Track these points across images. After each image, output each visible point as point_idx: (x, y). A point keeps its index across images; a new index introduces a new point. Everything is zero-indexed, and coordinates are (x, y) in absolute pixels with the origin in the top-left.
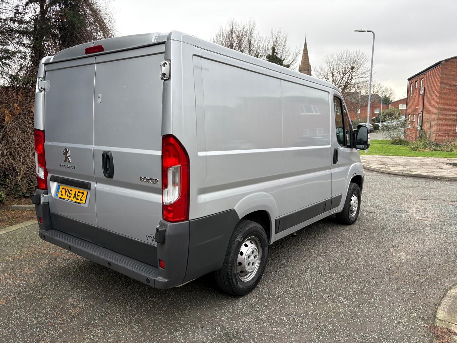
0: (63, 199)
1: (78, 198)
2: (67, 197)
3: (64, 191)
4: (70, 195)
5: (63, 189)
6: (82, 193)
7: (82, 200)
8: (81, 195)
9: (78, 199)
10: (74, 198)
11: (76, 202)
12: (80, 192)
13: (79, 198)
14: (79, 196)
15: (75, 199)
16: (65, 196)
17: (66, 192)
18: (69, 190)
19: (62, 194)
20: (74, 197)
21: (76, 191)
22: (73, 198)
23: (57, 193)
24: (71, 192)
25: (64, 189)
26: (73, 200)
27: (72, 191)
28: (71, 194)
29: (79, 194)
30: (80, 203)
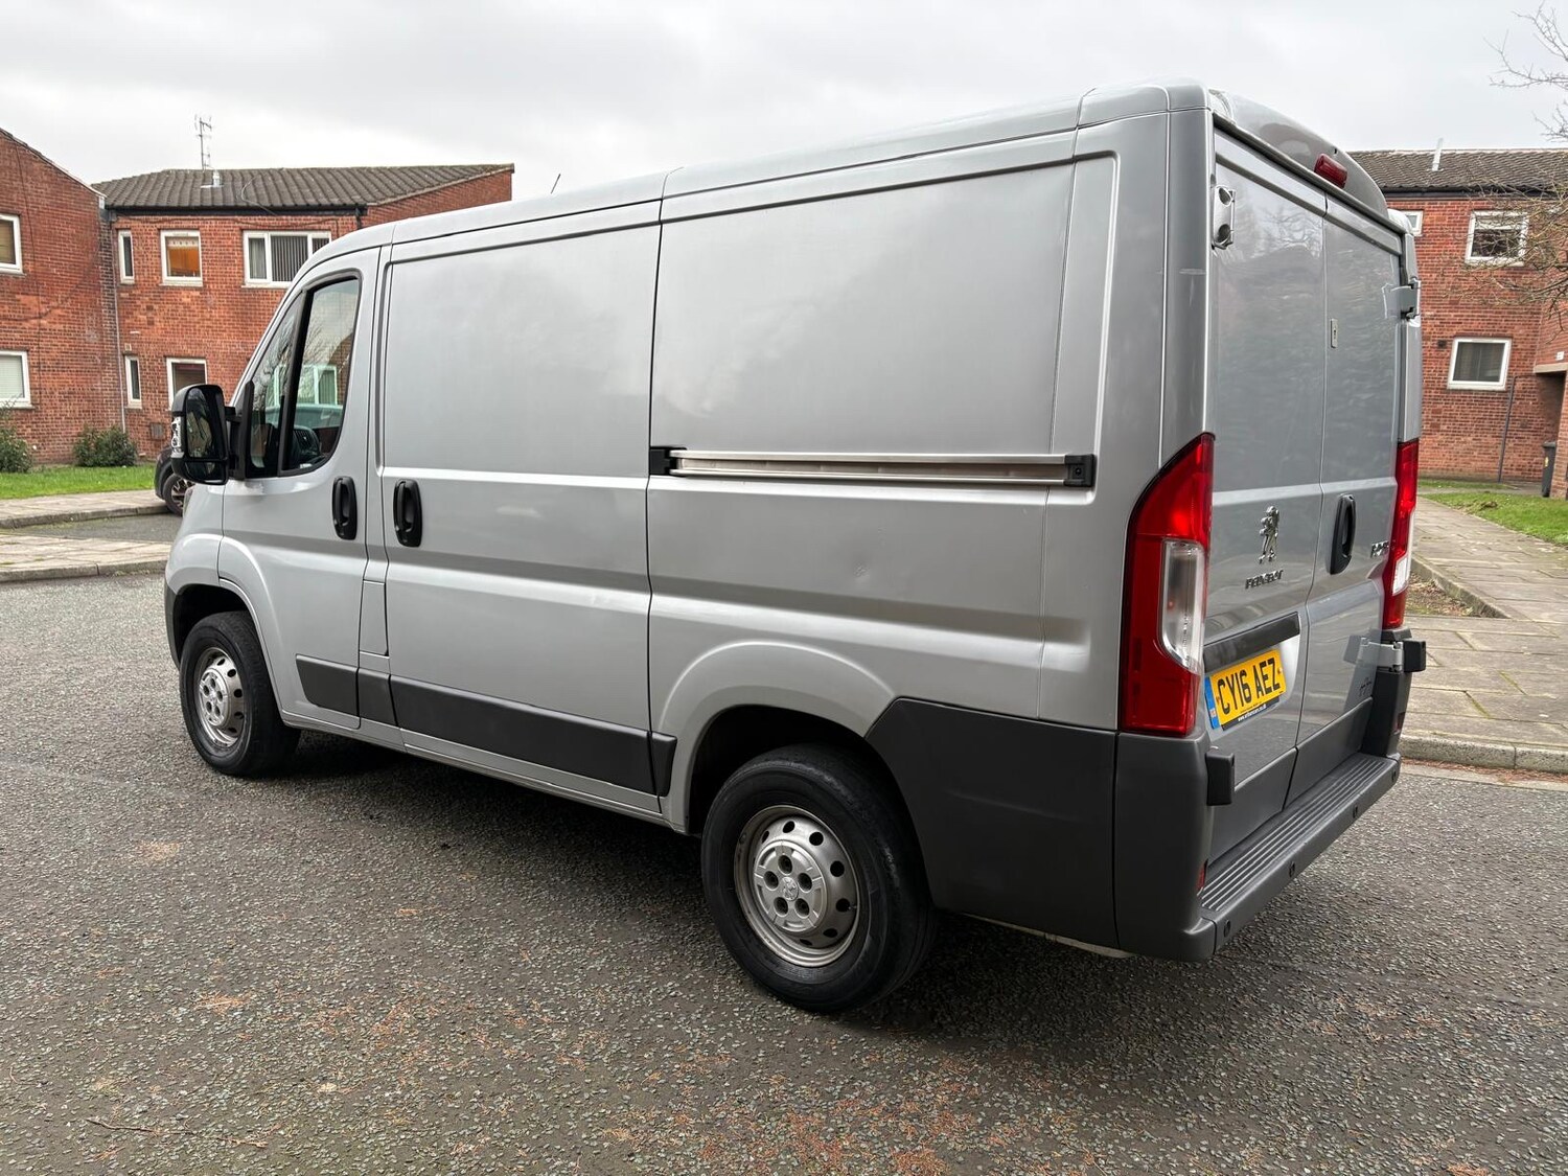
0: (1236, 721)
1: (1267, 684)
2: (1242, 704)
4: (1247, 693)
5: (1222, 688)
6: (1269, 662)
7: (1278, 686)
8: (1269, 670)
9: (1269, 690)
10: (1260, 693)
11: (1268, 704)
13: (1270, 683)
14: (1267, 677)
15: (1263, 694)
16: (1236, 707)
17: (1233, 691)
18: (1236, 675)
19: (1226, 706)
20: (1259, 689)
21: (1254, 667)
22: (1258, 696)
23: (1213, 714)
24: (1244, 680)
25: (1224, 686)
26: (1259, 701)
27: (1244, 674)
28: (1247, 686)
29: (1264, 671)
30: (1276, 700)
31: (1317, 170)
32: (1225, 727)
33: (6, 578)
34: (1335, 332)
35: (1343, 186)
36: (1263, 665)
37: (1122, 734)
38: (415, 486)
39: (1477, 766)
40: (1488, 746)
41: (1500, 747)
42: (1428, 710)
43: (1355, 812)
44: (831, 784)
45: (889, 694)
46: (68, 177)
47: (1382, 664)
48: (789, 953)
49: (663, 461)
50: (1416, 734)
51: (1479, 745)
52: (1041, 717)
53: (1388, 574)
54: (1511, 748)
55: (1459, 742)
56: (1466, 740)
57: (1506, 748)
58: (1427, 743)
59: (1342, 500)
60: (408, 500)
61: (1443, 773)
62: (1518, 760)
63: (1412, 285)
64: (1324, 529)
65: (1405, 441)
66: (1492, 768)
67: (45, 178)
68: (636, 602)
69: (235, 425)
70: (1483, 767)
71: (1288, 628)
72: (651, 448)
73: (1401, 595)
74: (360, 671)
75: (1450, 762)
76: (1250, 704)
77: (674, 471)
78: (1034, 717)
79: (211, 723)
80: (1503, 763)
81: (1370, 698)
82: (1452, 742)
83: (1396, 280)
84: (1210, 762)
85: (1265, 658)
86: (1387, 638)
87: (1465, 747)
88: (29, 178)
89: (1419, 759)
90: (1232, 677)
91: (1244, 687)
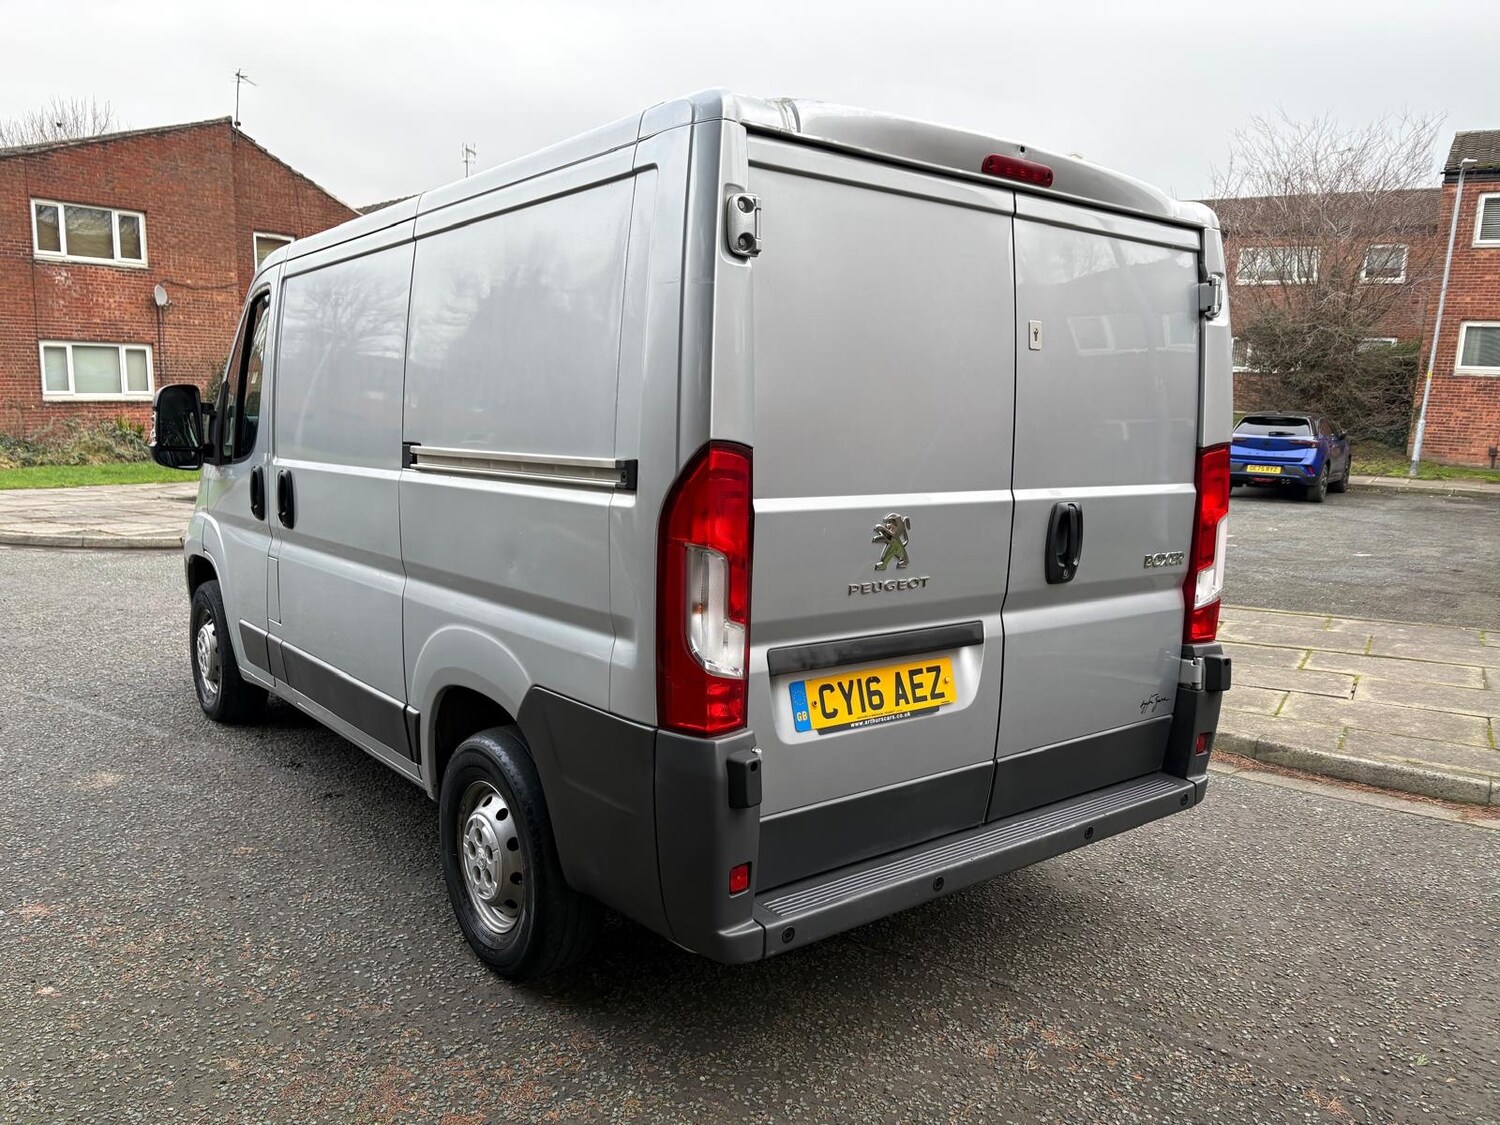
0: (847, 726)
1: (919, 693)
2: (864, 710)
3: (834, 700)
4: (876, 700)
5: (826, 693)
6: (929, 670)
7: (942, 695)
8: (927, 679)
9: (924, 698)
10: (902, 701)
11: (914, 713)
12: (920, 671)
13: (925, 691)
14: (920, 685)
15: (907, 702)
16: (850, 712)
17: (848, 697)
18: (859, 681)
19: (829, 710)
20: (900, 696)
21: (898, 675)
22: (897, 704)
23: (802, 716)
24: (874, 686)
25: (832, 690)
26: (897, 710)
27: (877, 680)
28: (878, 693)
29: (917, 679)
30: (936, 709)
31: (985, 170)
32: (822, 731)
34: (1036, 334)
35: (1048, 184)
36: (912, 673)
37: (660, 731)
38: (289, 474)
39: (1445, 800)
40: (1460, 779)
41: (1474, 781)
42: (1426, 735)
43: (1090, 834)
44: (505, 764)
45: (527, 681)
47: (1184, 680)
49: (409, 460)
50: (1383, 761)
51: (1450, 777)
52: (612, 710)
53: (1188, 587)
54: (1486, 783)
55: (1429, 773)
56: (1438, 770)
57: (1480, 782)
58: (1393, 770)
59: (1055, 509)
60: (286, 484)
61: (1401, 804)
62: (1493, 796)
63: (1210, 282)
64: (1033, 540)
65: (1205, 445)
66: (1462, 803)
67: (317, 203)
68: (396, 582)
69: (212, 419)
70: (1453, 801)
71: (971, 637)
72: (404, 443)
73: (1212, 610)
74: (270, 636)
75: (1415, 793)
76: (878, 711)
77: (412, 465)
78: (607, 709)
80: (1476, 798)
81: (1170, 716)
82: (1420, 771)
83: (1193, 278)
85: (924, 666)
86: (1187, 653)
87: (1434, 778)
88: (305, 203)
89: (1383, 787)
90: (851, 683)
91: (871, 694)
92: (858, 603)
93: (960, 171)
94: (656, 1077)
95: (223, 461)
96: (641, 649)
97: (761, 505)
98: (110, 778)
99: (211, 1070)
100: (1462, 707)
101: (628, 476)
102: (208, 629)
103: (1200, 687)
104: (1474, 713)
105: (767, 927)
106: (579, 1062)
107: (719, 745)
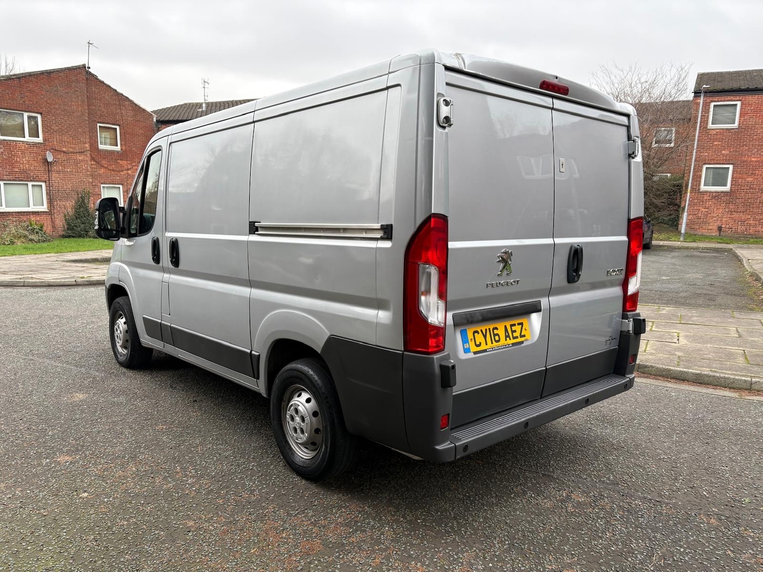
0: (485, 351)
1: (515, 335)
2: (492, 343)
3: (480, 338)
4: (497, 338)
5: (476, 334)
6: (519, 324)
7: (524, 336)
8: (518, 328)
9: (517, 337)
10: (508, 339)
11: (514, 344)
12: (514, 325)
13: (516, 334)
14: (515, 331)
15: (510, 339)
16: (487, 344)
17: (485, 337)
18: (489, 329)
19: (478, 343)
20: (507, 336)
21: (505, 326)
22: (506, 340)
23: (466, 346)
24: (496, 331)
25: (478, 333)
26: (506, 343)
27: (497, 329)
28: (497, 335)
29: (514, 328)
30: (522, 342)
31: (541, 87)
32: (475, 353)
33: (88, 283)
34: (562, 165)
35: (566, 94)
36: (512, 326)
37: (405, 353)
38: (177, 240)
39: (730, 388)
40: (737, 377)
41: (743, 378)
42: (716, 359)
43: (587, 402)
44: (312, 375)
45: (327, 334)
46: (140, 108)
47: (623, 330)
48: (301, 452)
49: (253, 229)
50: (700, 370)
51: (732, 377)
52: (377, 344)
53: (625, 285)
54: (749, 379)
55: (722, 375)
56: (726, 374)
57: (746, 379)
58: (705, 375)
59: (571, 247)
60: (174, 246)
61: (710, 391)
62: (753, 386)
63: (634, 141)
64: (562, 262)
65: (632, 218)
66: (738, 389)
67: (131, 108)
68: (245, 291)
70: (734, 389)
71: (536, 308)
72: (250, 222)
73: (635, 295)
74: (162, 322)
75: (716, 386)
76: (498, 344)
77: (256, 233)
78: (375, 344)
79: (119, 344)
80: (745, 387)
81: (617, 347)
82: (718, 375)
83: (626, 139)
84: (442, 367)
85: (516, 322)
86: (624, 317)
87: (724, 378)
88: (124, 108)
89: (700, 383)
90: (486, 330)
91: (495, 335)
92: (491, 292)
93: (531, 88)
94: (397, 521)
95: (130, 236)
96: (394, 315)
97: (451, 245)
98: (80, 396)
99: (181, 527)
100: (730, 346)
101: (387, 232)
102: (121, 322)
103: (631, 332)
104: (736, 348)
105: (456, 444)
106: (358, 516)
107: (436, 358)
